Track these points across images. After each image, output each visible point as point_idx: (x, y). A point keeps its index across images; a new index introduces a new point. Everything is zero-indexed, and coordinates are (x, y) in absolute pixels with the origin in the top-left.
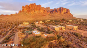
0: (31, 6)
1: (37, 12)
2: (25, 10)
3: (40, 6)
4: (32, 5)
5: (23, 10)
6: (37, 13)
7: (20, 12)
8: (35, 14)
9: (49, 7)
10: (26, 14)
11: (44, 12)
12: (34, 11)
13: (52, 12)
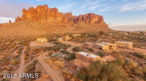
0: (39, 10)
1: (50, 20)
2: (29, 16)
3: (55, 10)
4: (41, 7)
5: (23, 16)
6: (52, 22)
7: (18, 19)
8: (48, 23)
9: (71, 13)
10: (31, 23)
11: (63, 21)
12: (45, 19)
13: (76, 20)
